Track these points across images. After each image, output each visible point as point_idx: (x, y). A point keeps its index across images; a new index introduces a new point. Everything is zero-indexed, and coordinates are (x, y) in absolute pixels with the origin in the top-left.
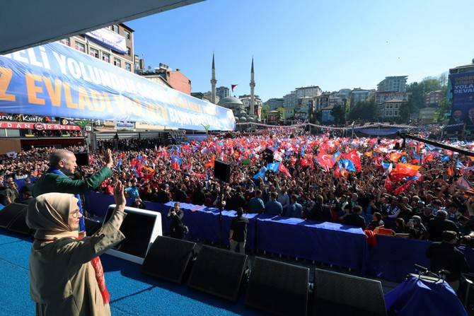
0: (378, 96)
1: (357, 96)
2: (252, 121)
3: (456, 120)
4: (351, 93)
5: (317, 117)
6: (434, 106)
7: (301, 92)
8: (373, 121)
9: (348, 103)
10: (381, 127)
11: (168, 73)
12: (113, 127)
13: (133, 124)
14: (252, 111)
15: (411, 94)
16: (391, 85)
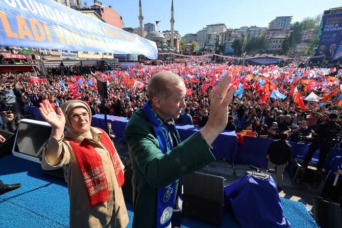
0: (268, 33)
1: (253, 32)
2: (171, 51)
3: (320, 52)
4: (248, 30)
5: (221, 49)
6: (307, 41)
7: (211, 28)
8: (261, 53)
9: (246, 38)
10: (267, 57)
11: (102, 9)
12: (59, 56)
13: (76, 54)
14: (172, 44)
15: (293, 31)
16: (279, 23)
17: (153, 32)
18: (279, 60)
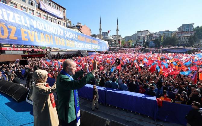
0: (178, 34)
1: (167, 34)
2: (117, 46)
4: (164, 33)
5: (147, 44)
7: (140, 33)
8: (174, 46)
9: (162, 37)
11: (81, 26)
12: (58, 49)
14: (117, 42)
15: (195, 32)
16: (185, 28)
17: (107, 36)
18: (188, 50)
